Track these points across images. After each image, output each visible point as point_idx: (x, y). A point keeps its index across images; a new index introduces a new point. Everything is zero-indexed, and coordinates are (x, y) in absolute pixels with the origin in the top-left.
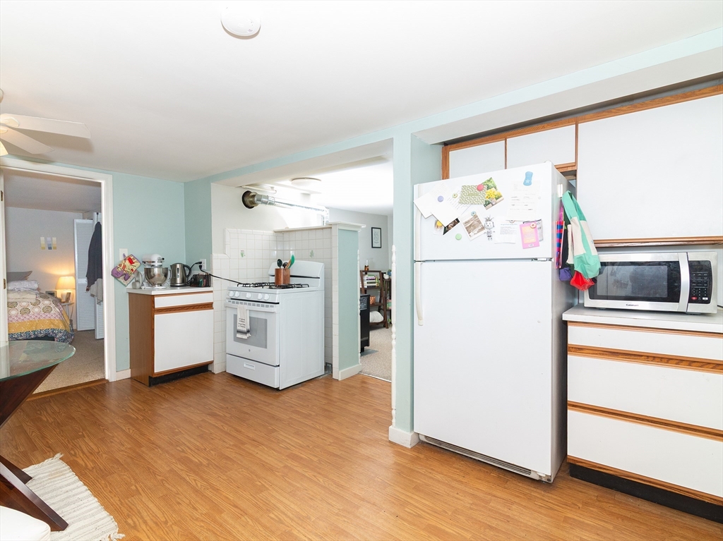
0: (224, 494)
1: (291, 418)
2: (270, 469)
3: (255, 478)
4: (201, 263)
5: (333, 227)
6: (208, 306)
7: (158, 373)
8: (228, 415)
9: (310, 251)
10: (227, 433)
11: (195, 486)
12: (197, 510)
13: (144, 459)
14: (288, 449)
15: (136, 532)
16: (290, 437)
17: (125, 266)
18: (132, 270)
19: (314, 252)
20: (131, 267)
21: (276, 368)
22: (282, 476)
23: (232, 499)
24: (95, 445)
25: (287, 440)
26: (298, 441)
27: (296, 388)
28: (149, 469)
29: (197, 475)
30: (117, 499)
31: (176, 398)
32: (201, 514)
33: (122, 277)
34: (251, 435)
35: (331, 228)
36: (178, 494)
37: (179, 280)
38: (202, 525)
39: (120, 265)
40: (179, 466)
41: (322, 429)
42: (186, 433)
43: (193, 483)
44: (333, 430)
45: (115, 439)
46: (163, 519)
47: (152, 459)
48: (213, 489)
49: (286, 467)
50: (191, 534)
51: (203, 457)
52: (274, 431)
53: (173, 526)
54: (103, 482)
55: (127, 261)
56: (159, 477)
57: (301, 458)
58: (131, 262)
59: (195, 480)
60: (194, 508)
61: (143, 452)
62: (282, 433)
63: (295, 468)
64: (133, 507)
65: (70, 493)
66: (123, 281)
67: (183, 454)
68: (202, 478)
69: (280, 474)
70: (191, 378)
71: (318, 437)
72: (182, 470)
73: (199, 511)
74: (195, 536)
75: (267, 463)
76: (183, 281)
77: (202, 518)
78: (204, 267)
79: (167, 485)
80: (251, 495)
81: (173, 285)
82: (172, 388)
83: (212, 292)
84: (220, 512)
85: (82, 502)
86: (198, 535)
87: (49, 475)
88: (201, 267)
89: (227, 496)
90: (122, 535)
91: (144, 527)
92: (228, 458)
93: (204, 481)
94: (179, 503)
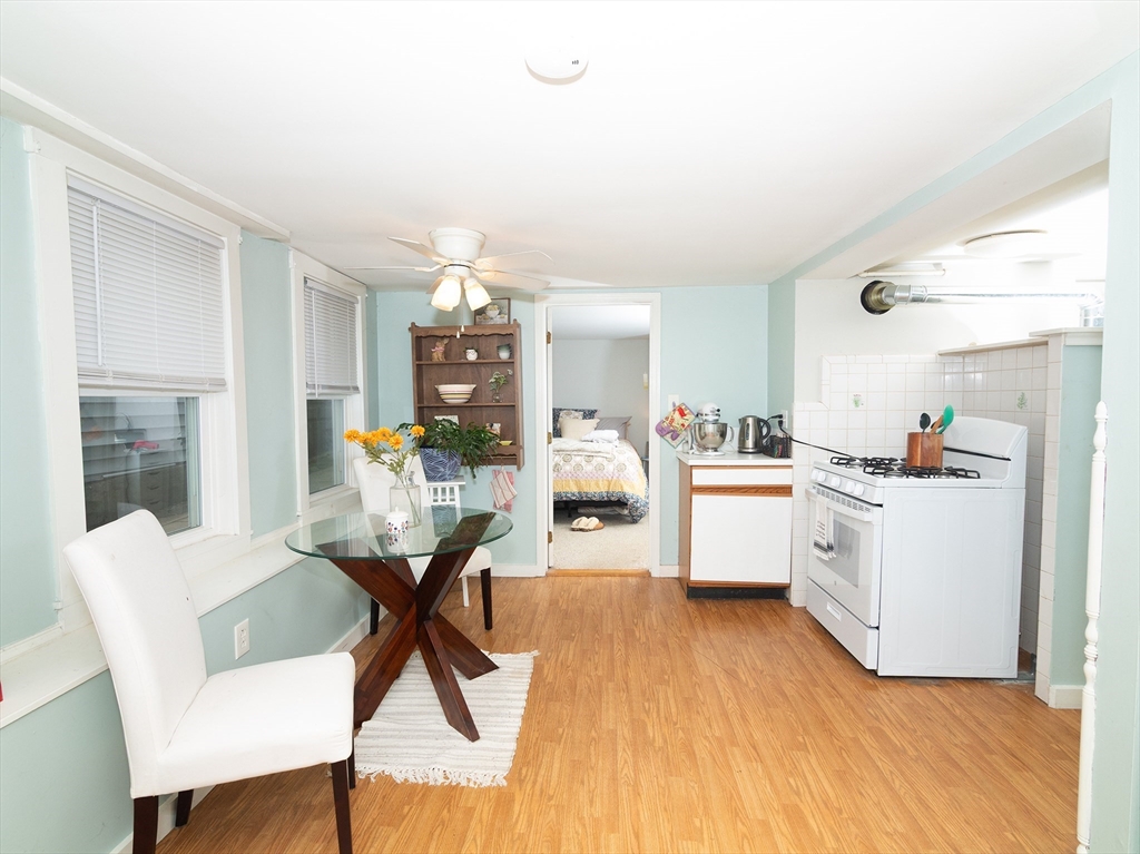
0: (640, 806)
1: (856, 740)
2: (736, 812)
3: (700, 812)
4: (781, 416)
5: (1052, 342)
6: (785, 490)
7: (697, 582)
8: (752, 685)
9: (1019, 395)
10: (725, 714)
11: (619, 770)
12: (591, 806)
13: (600, 699)
14: (798, 793)
15: (518, 788)
16: (821, 774)
17: (673, 420)
18: (683, 425)
19: (1027, 396)
20: (682, 421)
21: (870, 632)
22: (744, 836)
23: (643, 820)
24: (574, 655)
25: (810, 778)
26: (830, 790)
27: (919, 685)
28: (594, 715)
29: (633, 756)
30: (536, 735)
31: (706, 628)
32: (592, 815)
33: (669, 435)
34: (757, 736)
35: (1046, 343)
36: (592, 769)
37: (750, 443)
38: (580, 831)
39: (667, 418)
40: (626, 731)
41: (902, 793)
42: (674, 686)
43: (620, 764)
44: (928, 807)
45: (596, 657)
46: (551, 793)
47: (608, 703)
48: (634, 790)
49: (764, 824)
50: (560, 833)
51: (663, 735)
52: (803, 747)
53: (553, 808)
54: (542, 706)
55: (677, 413)
56: (593, 734)
57: (806, 825)
58: (682, 414)
59: (626, 762)
60: (591, 802)
61: (607, 689)
62: (813, 760)
63: (778, 837)
64: (541, 755)
65: (509, 703)
66: (670, 440)
67: (643, 716)
68: (636, 763)
69: (744, 829)
70: (750, 603)
71: (878, 804)
72: (625, 738)
73: (593, 809)
74: (560, 840)
75: (740, 798)
76: (757, 444)
77: (587, 822)
78: (786, 425)
79: (592, 748)
80: (671, 834)
81: (742, 451)
82: (714, 609)
83: (791, 467)
84: (613, 829)
85: (508, 719)
86: (564, 842)
87: (512, 672)
88: (781, 423)
89: (641, 813)
90: (505, 783)
91: (529, 787)
92: (692, 755)
93: (634, 771)
94: (583, 783)
